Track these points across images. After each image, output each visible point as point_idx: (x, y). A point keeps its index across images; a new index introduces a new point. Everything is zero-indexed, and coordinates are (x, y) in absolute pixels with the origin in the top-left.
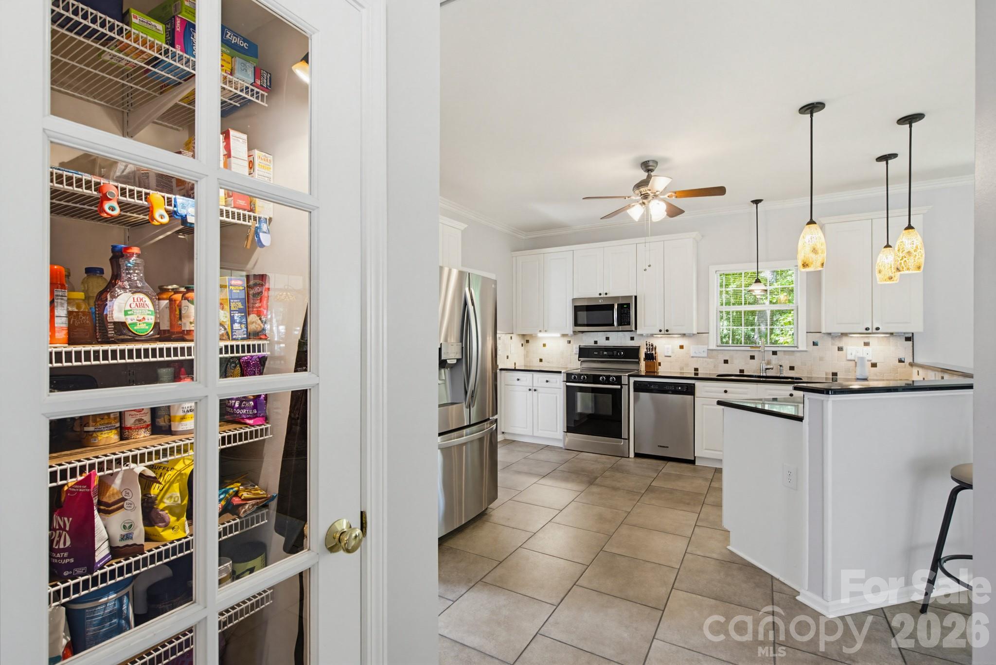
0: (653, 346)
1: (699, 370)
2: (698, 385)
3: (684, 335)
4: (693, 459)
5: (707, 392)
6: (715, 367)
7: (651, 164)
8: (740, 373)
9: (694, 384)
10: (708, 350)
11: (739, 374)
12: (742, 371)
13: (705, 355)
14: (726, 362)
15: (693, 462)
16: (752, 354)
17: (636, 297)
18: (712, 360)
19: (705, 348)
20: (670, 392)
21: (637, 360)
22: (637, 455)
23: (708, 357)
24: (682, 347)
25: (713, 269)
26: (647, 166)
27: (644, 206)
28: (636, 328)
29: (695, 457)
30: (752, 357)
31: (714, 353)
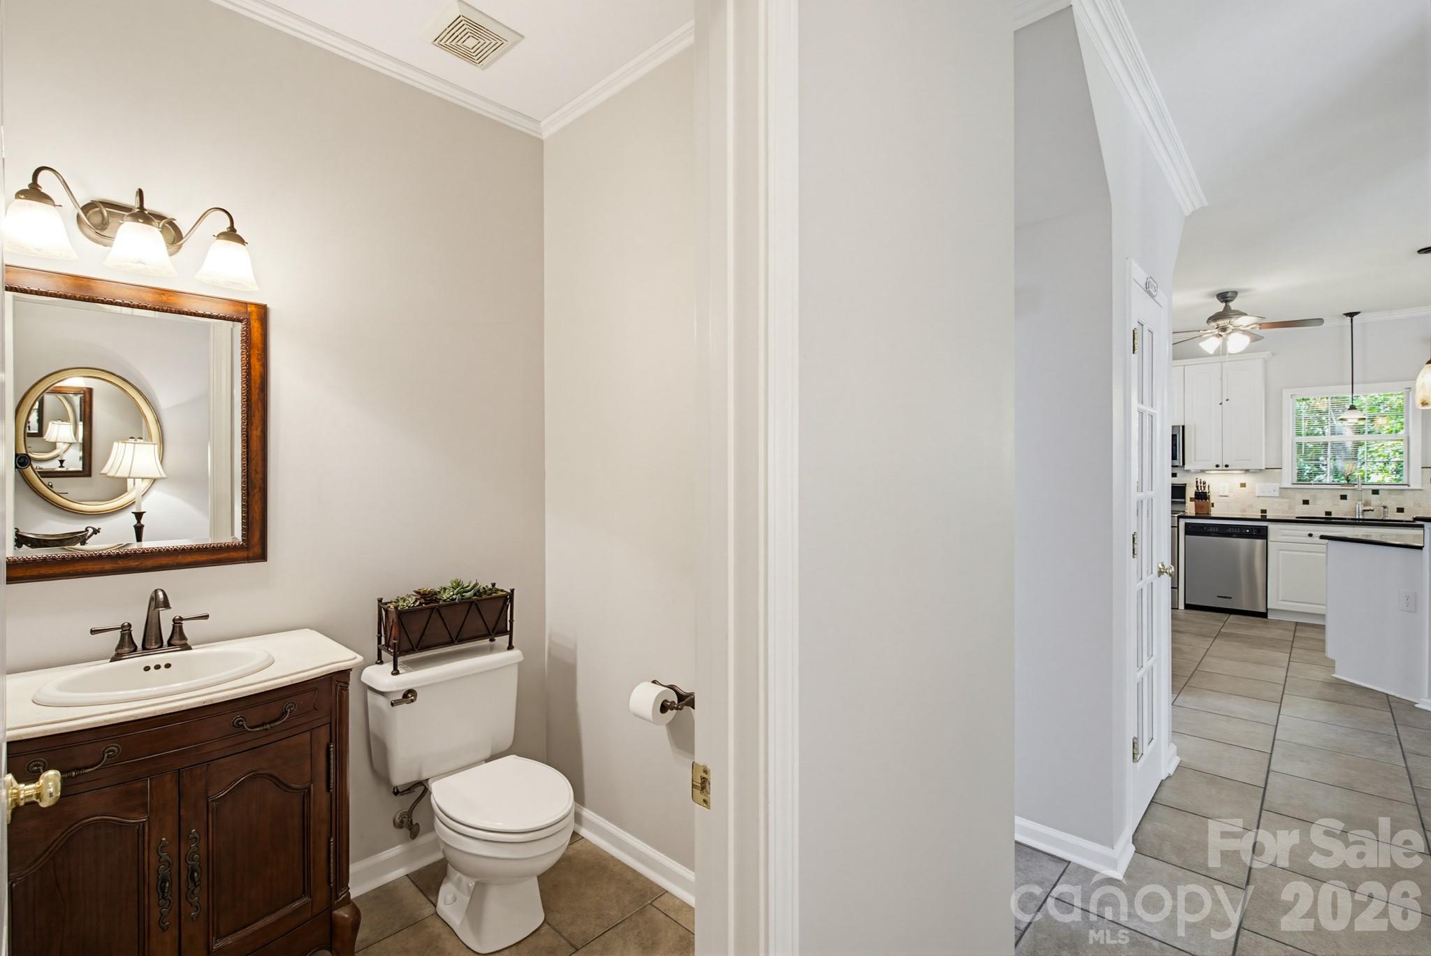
0: (1204, 483)
1: (1268, 512)
2: (1272, 527)
3: (1247, 471)
4: (1265, 611)
5: (1283, 535)
6: (1290, 509)
7: (1229, 295)
8: (1326, 515)
9: (1267, 527)
10: (1281, 488)
11: (1324, 516)
12: (1328, 513)
13: (1277, 494)
14: (1306, 502)
15: (1264, 615)
16: (1344, 493)
17: (1183, 427)
18: (1285, 500)
19: (1277, 486)
20: (1235, 536)
21: (1183, 500)
22: (1187, 607)
23: (1281, 496)
24: (1243, 485)
25: (1286, 394)
26: (1224, 297)
27: (1220, 339)
28: (1184, 464)
29: (1267, 609)
30: (1344, 497)
31: (1289, 491)
